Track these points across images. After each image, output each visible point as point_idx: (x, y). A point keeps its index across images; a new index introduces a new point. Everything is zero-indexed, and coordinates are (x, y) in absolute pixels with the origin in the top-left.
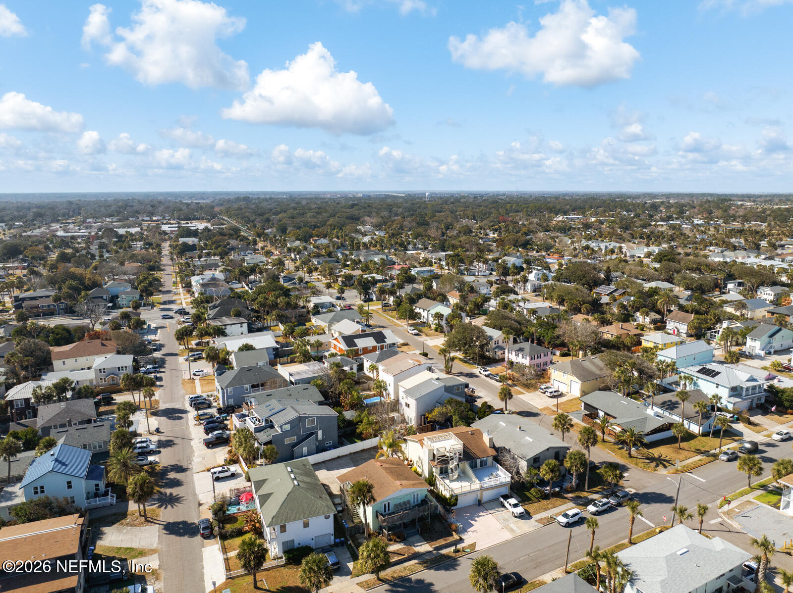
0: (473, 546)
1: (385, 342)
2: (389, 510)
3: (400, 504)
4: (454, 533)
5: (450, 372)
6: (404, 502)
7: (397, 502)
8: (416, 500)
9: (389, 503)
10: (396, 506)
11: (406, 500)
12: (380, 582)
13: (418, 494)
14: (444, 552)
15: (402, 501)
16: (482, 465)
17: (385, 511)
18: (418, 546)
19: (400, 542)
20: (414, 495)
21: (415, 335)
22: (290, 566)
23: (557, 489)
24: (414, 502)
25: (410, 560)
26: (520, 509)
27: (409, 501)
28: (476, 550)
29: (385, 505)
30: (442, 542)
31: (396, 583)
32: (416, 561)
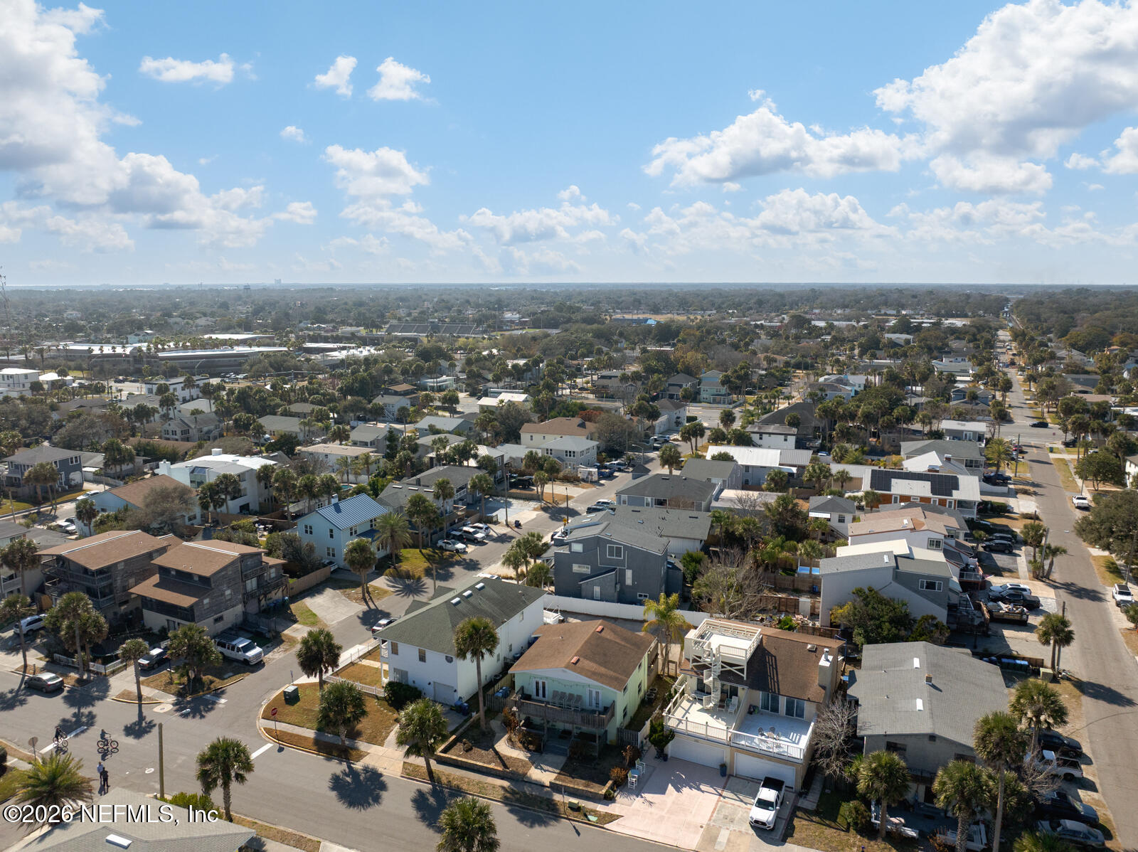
0: (612, 818)
1: (951, 496)
2: (544, 696)
3: (563, 694)
4: (610, 782)
5: (1047, 577)
6: (571, 695)
7: (561, 689)
8: (594, 702)
9: (544, 683)
10: (555, 694)
11: (575, 692)
12: (428, 778)
13: (597, 693)
14: (557, 797)
15: (568, 691)
16: (789, 711)
17: (537, 694)
18: (542, 769)
19: (528, 750)
20: (591, 692)
21: (1079, 508)
22: (386, 703)
23: (911, 832)
24: (591, 704)
25: (502, 779)
26: (766, 816)
27: (579, 698)
28: (606, 826)
29: (537, 683)
30: (579, 785)
31: (442, 792)
32: (506, 784)
